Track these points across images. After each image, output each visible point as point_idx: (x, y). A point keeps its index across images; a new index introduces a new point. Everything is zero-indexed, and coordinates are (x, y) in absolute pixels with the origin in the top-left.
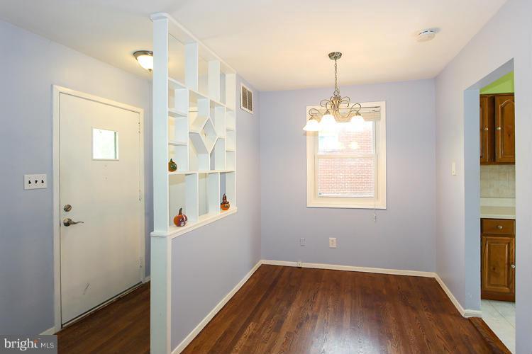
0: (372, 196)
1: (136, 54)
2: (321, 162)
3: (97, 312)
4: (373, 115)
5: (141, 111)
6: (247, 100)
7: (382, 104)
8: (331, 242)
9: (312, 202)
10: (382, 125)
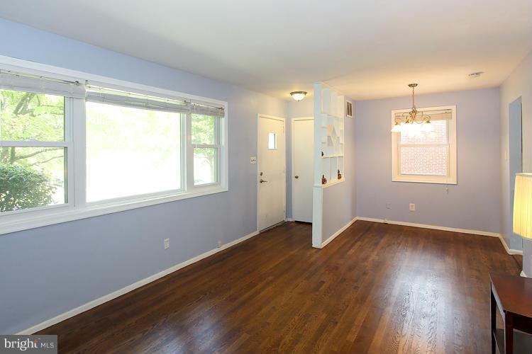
0: (445, 174)
1: (292, 94)
2: (403, 150)
3: (269, 230)
4: (446, 115)
5: (284, 119)
6: (349, 110)
7: (454, 108)
8: (410, 207)
9: (395, 178)
10: (453, 122)
